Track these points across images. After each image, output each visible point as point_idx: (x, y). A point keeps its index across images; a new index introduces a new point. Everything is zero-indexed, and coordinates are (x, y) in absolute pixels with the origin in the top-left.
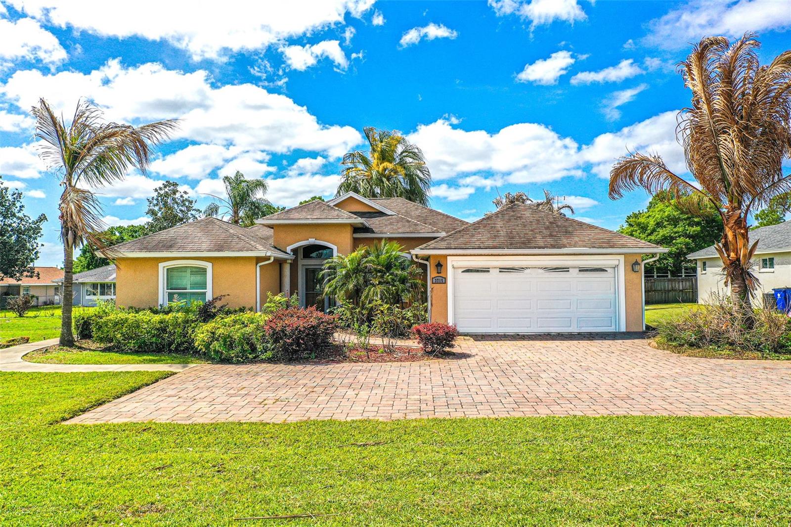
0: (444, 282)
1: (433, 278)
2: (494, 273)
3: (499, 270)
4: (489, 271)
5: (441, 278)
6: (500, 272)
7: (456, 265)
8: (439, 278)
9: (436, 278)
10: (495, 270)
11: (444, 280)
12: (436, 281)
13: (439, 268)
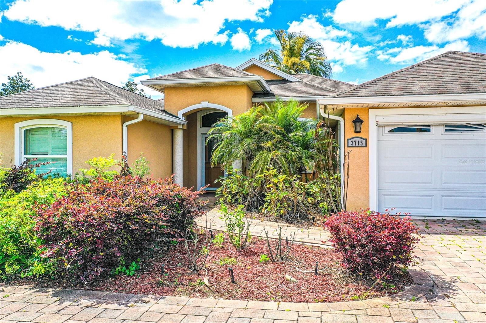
0: (364, 145)
1: (348, 140)
2: (437, 132)
3: (444, 128)
4: (429, 130)
5: (360, 140)
6: (446, 130)
7: (381, 120)
8: (357, 139)
9: (354, 140)
10: (439, 128)
11: (364, 142)
12: (352, 144)
13: (358, 124)
